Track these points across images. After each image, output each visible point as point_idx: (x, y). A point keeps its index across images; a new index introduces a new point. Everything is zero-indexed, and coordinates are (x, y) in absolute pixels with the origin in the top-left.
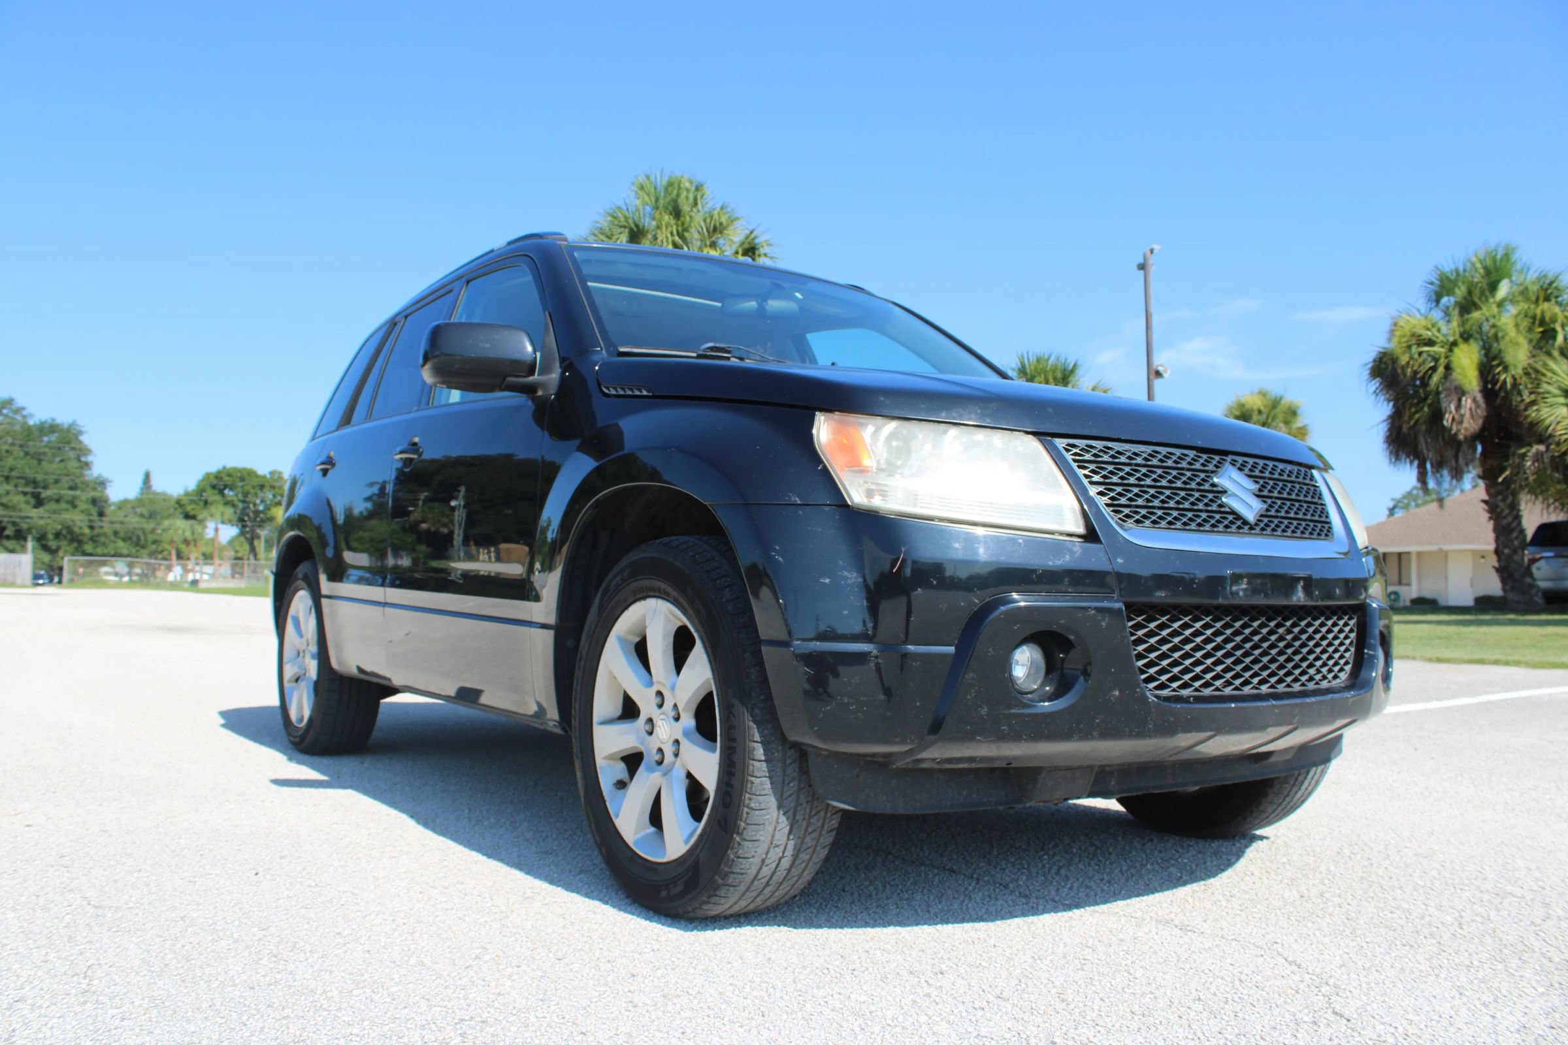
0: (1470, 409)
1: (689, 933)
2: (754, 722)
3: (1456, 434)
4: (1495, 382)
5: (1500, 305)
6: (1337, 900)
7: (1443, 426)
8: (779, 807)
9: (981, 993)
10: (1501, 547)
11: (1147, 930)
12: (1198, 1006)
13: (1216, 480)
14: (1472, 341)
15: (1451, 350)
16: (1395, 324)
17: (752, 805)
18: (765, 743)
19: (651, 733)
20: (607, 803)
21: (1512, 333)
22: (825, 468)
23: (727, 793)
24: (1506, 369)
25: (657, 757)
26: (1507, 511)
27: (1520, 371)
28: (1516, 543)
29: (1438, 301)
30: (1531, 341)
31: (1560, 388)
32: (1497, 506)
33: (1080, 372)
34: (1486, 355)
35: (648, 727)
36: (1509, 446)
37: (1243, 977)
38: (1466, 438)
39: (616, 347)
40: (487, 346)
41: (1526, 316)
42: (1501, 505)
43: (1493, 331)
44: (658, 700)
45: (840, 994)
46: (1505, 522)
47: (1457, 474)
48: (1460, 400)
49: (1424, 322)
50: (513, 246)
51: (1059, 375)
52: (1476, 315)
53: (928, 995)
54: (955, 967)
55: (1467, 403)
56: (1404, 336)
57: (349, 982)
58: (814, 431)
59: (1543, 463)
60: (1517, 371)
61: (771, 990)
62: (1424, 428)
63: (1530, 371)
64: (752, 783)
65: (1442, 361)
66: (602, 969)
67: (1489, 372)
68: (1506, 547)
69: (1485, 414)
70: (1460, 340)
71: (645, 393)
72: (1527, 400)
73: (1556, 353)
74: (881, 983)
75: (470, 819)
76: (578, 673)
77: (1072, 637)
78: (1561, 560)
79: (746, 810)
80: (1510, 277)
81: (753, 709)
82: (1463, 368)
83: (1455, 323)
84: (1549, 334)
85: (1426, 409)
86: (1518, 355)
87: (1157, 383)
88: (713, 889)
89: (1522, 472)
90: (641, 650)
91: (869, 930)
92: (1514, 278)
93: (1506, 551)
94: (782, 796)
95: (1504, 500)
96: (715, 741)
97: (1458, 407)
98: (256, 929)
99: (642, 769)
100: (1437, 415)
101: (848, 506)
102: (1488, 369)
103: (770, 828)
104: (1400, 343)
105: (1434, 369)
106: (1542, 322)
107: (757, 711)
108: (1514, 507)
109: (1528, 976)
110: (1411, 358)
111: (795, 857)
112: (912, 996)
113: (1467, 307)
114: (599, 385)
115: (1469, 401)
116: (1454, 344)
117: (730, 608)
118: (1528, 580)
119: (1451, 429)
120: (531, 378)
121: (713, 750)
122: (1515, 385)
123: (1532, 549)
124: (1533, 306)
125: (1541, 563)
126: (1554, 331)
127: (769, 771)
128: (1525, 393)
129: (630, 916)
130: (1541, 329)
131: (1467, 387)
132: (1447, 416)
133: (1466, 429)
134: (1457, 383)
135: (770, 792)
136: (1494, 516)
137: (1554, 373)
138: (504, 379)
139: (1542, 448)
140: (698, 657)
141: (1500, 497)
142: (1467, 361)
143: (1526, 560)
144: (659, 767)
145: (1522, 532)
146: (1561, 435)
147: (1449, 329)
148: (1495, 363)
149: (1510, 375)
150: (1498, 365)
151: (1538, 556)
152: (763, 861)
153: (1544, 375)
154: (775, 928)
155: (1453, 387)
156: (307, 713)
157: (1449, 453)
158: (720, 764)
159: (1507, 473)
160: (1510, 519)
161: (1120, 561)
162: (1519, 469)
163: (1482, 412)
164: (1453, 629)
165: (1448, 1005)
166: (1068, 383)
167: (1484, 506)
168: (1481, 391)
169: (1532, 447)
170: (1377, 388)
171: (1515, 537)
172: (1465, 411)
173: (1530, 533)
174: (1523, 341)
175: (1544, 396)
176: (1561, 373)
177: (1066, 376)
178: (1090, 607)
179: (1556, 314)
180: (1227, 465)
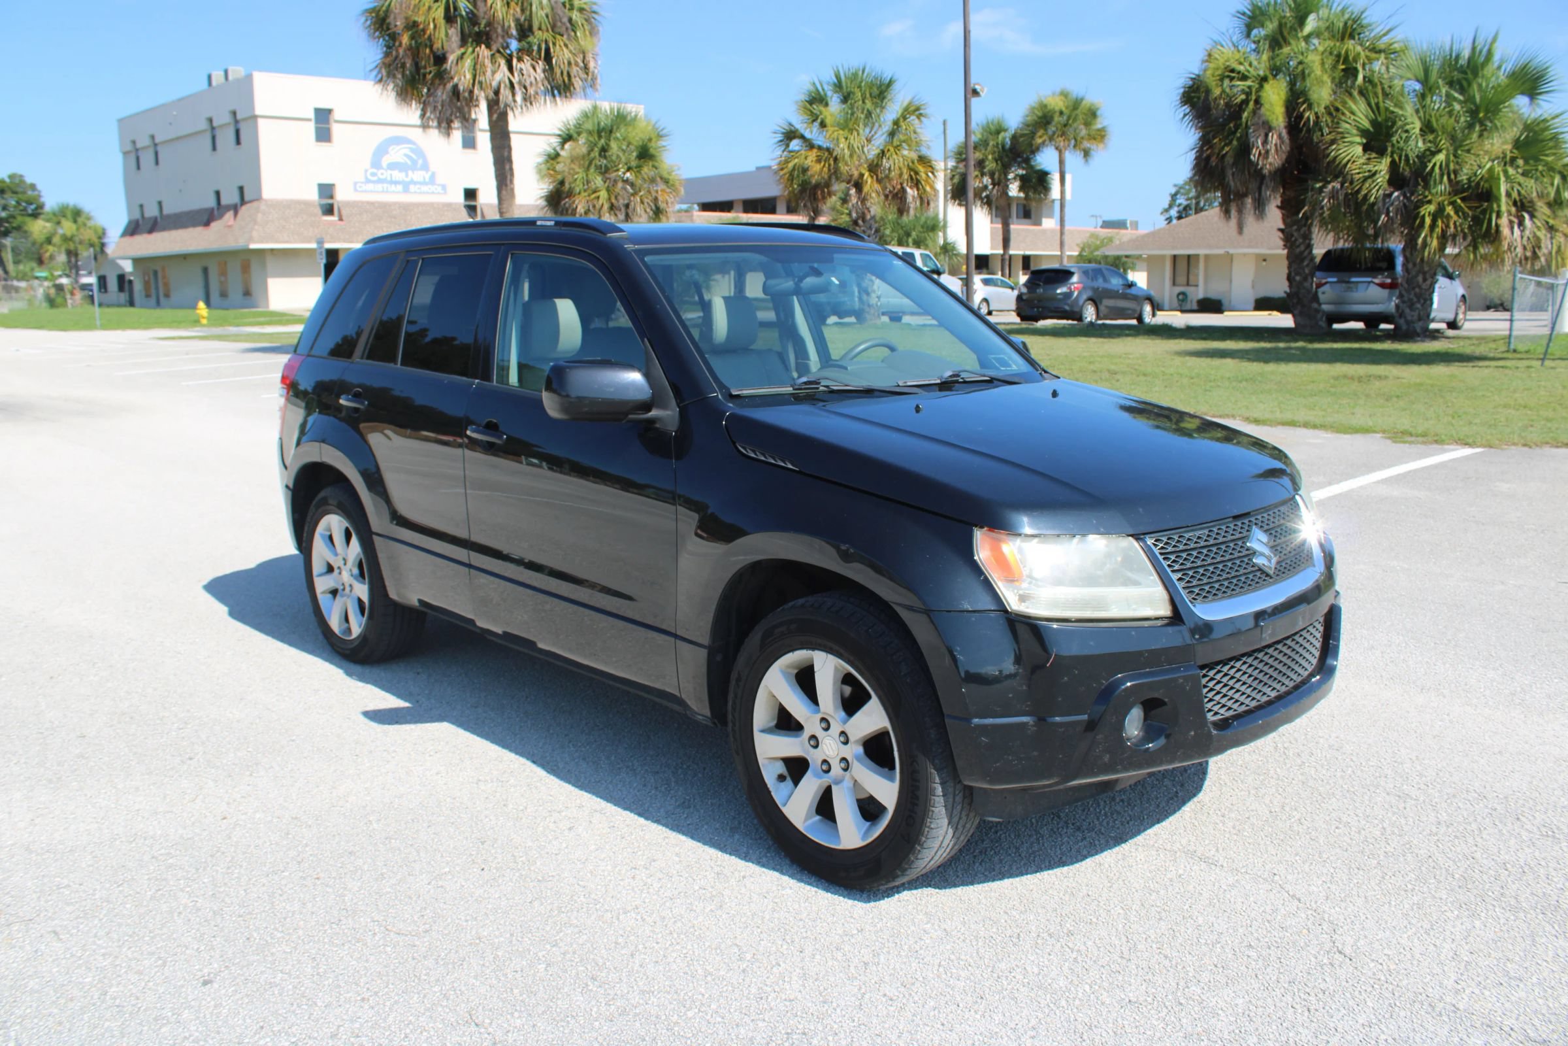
0: (1276, 145)
2: (935, 768)
3: (1262, 168)
4: (1300, 116)
5: (1307, 38)
6: (1296, 814)
7: (1250, 160)
8: (948, 824)
9: (1109, 954)
10: (1293, 274)
13: (1248, 544)
14: (1280, 76)
15: (1261, 87)
16: (1210, 55)
17: (932, 826)
18: (943, 784)
19: (815, 747)
20: (773, 794)
21: (1318, 71)
22: (986, 579)
24: (1310, 107)
25: (824, 767)
26: (1301, 240)
27: (1323, 109)
28: (1307, 271)
29: (1248, 35)
30: (1333, 79)
31: (1358, 129)
32: (1292, 236)
33: (896, 87)
34: (1291, 90)
35: (812, 742)
36: (1306, 181)
38: (1270, 172)
41: (1331, 53)
43: (1300, 67)
44: (824, 724)
46: (1298, 250)
47: (1260, 207)
48: (1266, 135)
49: (1237, 56)
51: (875, 91)
52: (1286, 50)
55: (1273, 139)
56: (1217, 69)
58: (975, 550)
59: (1338, 199)
60: (1320, 109)
62: (1232, 160)
63: (1332, 109)
65: (1253, 96)
67: (1294, 110)
68: (1297, 274)
69: (1288, 148)
70: (1270, 77)
71: (790, 466)
72: (1329, 138)
77: (1165, 700)
78: (1344, 285)
80: (1317, 12)
82: (1272, 105)
83: (1265, 56)
84: (1350, 72)
85: (1235, 143)
86: (1322, 93)
87: (974, 101)
89: (1319, 207)
92: (1321, 12)
93: (1298, 278)
94: (951, 816)
95: (1298, 230)
96: (893, 772)
97: (1265, 142)
99: (807, 773)
100: (1245, 149)
101: (1006, 611)
102: (1293, 105)
104: (1213, 76)
105: (1245, 103)
106: (1345, 60)
108: (1307, 237)
110: (1223, 91)
113: (1277, 41)
114: (734, 443)
115: (1275, 136)
116: (1264, 79)
118: (1315, 305)
119: (1258, 164)
120: (648, 414)
121: (890, 779)
122: (1317, 123)
123: (1318, 274)
124: (1338, 44)
125: (1326, 288)
126: (1356, 70)
127: (945, 802)
128: (1326, 130)
129: (813, 889)
130: (1343, 67)
131: (1274, 123)
132: (1254, 150)
133: (1270, 164)
134: (1264, 118)
135: (944, 816)
136: (1288, 245)
137: (1352, 112)
139: (1337, 185)
140: (875, 709)
141: (1295, 227)
142: (1275, 96)
143: (1314, 286)
144: (826, 775)
145: (1313, 258)
146: (1355, 174)
147: (1260, 64)
148: (1300, 100)
149: (1313, 113)
150: (1304, 103)
151: (1324, 281)
153: (1343, 114)
155: (1261, 122)
156: (357, 630)
157: (1253, 185)
158: (900, 792)
159: (1306, 208)
160: (1302, 248)
162: (1316, 205)
163: (1286, 148)
164: (1256, 367)
166: (884, 98)
167: (1281, 235)
168: (1286, 127)
169: (1329, 182)
170: (1185, 115)
171: (1305, 263)
172: (1271, 147)
173: (1318, 260)
174: (1326, 79)
175: (1343, 136)
176: (1359, 113)
177: (881, 91)
178: (1179, 677)
179: (1359, 54)
180: (1254, 527)
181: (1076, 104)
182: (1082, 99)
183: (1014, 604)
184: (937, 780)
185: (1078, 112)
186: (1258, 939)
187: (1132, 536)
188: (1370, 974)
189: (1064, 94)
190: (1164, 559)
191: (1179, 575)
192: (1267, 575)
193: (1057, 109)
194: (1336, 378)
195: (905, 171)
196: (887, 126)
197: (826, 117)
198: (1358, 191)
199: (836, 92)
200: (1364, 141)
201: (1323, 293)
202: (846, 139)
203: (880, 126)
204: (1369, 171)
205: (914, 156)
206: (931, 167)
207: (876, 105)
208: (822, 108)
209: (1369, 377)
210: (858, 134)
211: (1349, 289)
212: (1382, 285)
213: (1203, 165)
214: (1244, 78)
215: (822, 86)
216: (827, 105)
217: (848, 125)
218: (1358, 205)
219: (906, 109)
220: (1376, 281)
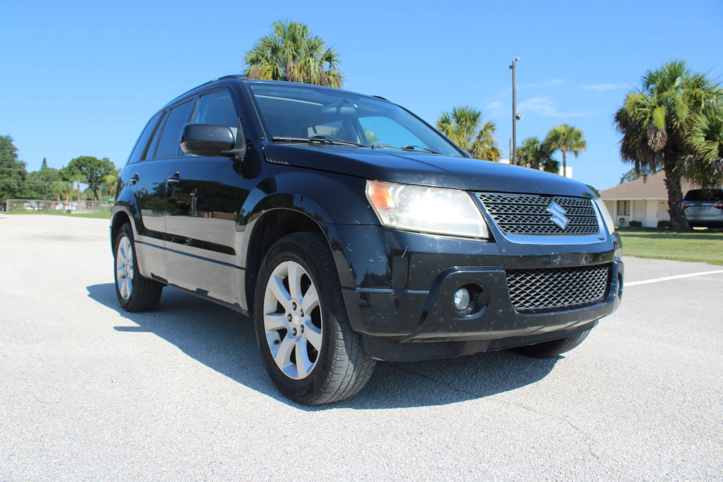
0: (660, 138)
1: (309, 412)
2: (338, 322)
3: (653, 149)
4: (672, 125)
5: (676, 89)
6: (594, 392)
7: (648, 145)
8: (349, 360)
9: (439, 444)
10: (671, 201)
11: (511, 409)
12: (533, 451)
13: (548, 210)
14: (662, 106)
15: (653, 110)
16: (628, 97)
17: (338, 359)
18: (343, 332)
19: (290, 321)
20: (271, 351)
21: (681, 103)
22: (371, 207)
23: (326, 353)
24: (677, 119)
25: (294, 332)
26: (675, 185)
27: (684, 120)
28: (678, 199)
29: (648, 87)
30: (689, 107)
31: (702, 129)
32: (670, 182)
33: (481, 116)
34: (669, 112)
35: (289, 318)
36: (677, 155)
37: (553, 435)
38: (658, 151)
39: (272, 137)
40: (212, 135)
41: (688, 95)
42: (672, 182)
43: (672, 102)
44: (294, 306)
45: (377, 445)
46: (673, 190)
47: (653, 168)
48: (656, 133)
49: (641, 97)
50: (221, 81)
51: (472, 117)
52: (665, 94)
53: (416, 446)
54: (427, 430)
55: (659, 135)
56: (631, 103)
57: (159, 442)
58: (366, 192)
59: (692, 163)
60: (683, 121)
61: (346, 444)
62: (638, 146)
63: (688, 120)
64: (337, 349)
65: (649, 115)
66: (272, 433)
67: (669, 121)
68: (673, 201)
69: (667, 140)
70: (657, 106)
71: (286, 163)
72: (687, 134)
73: (701, 112)
74: (395, 440)
75: (206, 349)
76: (256, 291)
77: (482, 286)
78: (698, 207)
79: (334, 361)
80: (681, 76)
81: (338, 317)
82: (658, 119)
83: (655, 97)
84: (698, 103)
85: (640, 137)
86: (683, 113)
87: (517, 122)
88: (320, 395)
89: (682, 167)
90: (285, 283)
91: (388, 410)
92: (683, 77)
94: (351, 354)
95: (673, 180)
96: (320, 328)
97: (655, 137)
98: (114, 414)
99: (286, 336)
100: (645, 140)
101: (381, 226)
102: (669, 119)
103: (345, 369)
104: (629, 106)
105: (645, 119)
106: (695, 98)
107: (339, 318)
108: (678, 183)
109: (675, 433)
110: (635, 113)
111: (356, 380)
112: (408, 447)
113: (662, 89)
114: (265, 157)
115: (660, 134)
116: (654, 107)
117: (327, 270)
118: (683, 216)
119: (651, 147)
120: (232, 151)
121: (320, 333)
122: (681, 127)
123: (685, 202)
124: (691, 90)
125: (689, 209)
126: (700, 102)
127: (345, 344)
128: (686, 131)
129: (282, 403)
130: (694, 101)
131: (659, 128)
132: (650, 141)
133: (658, 147)
134: (654, 126)
135: (346, 353)
136: (669, 187)
137: (699, 122)
138: (220, 151)
139: (692, 156)
140: (312, 289)
141: (672, 178)
142: (660, 115)
143: (682, 207)
144: (294, 337)
145: (681, 194)
146: (701, 151)
147: (653, 100)
148: (673, 116)
149: (679, 122)
150: (674, 118)
151: (687, 205)
152: (342, 382)
153: (695, 122)
154: (347, 409)
155: (653, 128)
156: (129, 294)
157: (650, 158)
158: (323, 339)
159: (676, 168)
160: (676, 188)
161: (504, 251)
162: (681, 166)
163: (665, 139)
164: (648, 240)
165: (641, 449)
166: (476, 121)
167: (665, 182)
168: (665, 129)
169: (687, 156)
170: (618, 126)
171: (677, 196)
172: (658, 139)
173: (684, 195)
174: (686, 106)
175: (694, 132)
176: (702, 122)
177: (474, 118)
178: (490, 273)
179: (702, 94)
180: (553, 202)
181: (571, 130)
182: (574, 128)
183: (385, 221)
184: (340, 329)
185: (572, 134)
186: (541, 445)
187: (466, 191)
188: (608, 466)
189: (566, 126)
190: (487, 206)
191: (496, 216)
192: (560, 229)
193: (562, 132)
194: (688, 244)
195: (485, 154)
196: (477, 134)
197: (449, 129)
198: (702, 159)
199: (453, 118)
200: (705, 135)
201: (687, 211)
202: (458, 139)
203: (474, 134)
204: (708, 149)
205: (490, 147)
206: (497, 153)
207: (472, 124)
208: (447, 125)
209: (707, 244)
210: (463, 137)
211: (701, 209)
212: (718, 207)
213: (625, 148)
214: (644, 106)
215: (447, 114)
216: (450, 123)
217: (458, 133)
218: (703, 165)
219: (486, 126)
220: (715, 205)
